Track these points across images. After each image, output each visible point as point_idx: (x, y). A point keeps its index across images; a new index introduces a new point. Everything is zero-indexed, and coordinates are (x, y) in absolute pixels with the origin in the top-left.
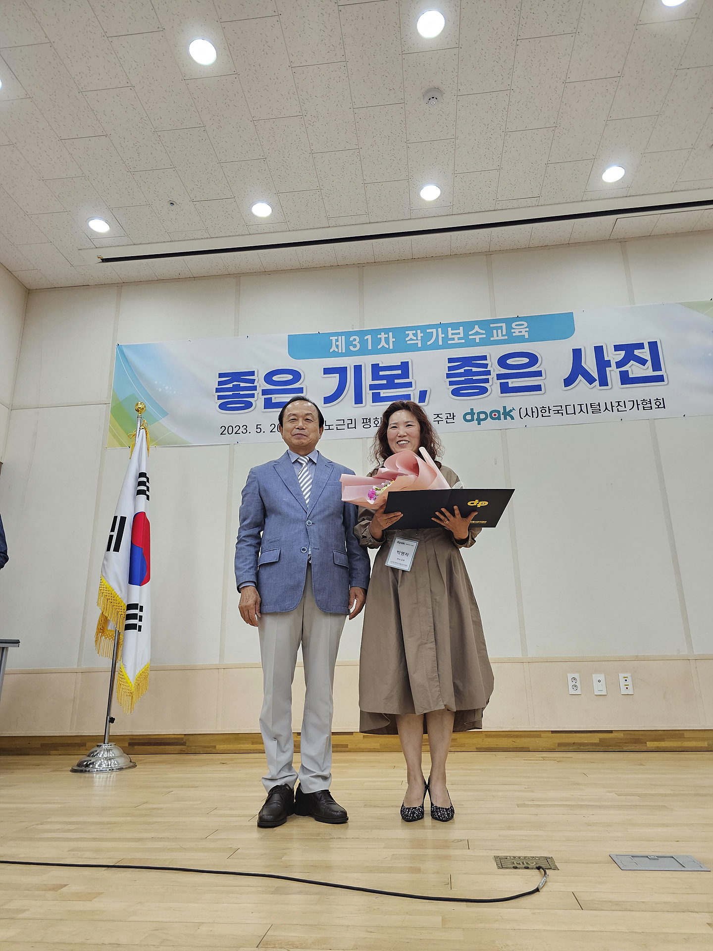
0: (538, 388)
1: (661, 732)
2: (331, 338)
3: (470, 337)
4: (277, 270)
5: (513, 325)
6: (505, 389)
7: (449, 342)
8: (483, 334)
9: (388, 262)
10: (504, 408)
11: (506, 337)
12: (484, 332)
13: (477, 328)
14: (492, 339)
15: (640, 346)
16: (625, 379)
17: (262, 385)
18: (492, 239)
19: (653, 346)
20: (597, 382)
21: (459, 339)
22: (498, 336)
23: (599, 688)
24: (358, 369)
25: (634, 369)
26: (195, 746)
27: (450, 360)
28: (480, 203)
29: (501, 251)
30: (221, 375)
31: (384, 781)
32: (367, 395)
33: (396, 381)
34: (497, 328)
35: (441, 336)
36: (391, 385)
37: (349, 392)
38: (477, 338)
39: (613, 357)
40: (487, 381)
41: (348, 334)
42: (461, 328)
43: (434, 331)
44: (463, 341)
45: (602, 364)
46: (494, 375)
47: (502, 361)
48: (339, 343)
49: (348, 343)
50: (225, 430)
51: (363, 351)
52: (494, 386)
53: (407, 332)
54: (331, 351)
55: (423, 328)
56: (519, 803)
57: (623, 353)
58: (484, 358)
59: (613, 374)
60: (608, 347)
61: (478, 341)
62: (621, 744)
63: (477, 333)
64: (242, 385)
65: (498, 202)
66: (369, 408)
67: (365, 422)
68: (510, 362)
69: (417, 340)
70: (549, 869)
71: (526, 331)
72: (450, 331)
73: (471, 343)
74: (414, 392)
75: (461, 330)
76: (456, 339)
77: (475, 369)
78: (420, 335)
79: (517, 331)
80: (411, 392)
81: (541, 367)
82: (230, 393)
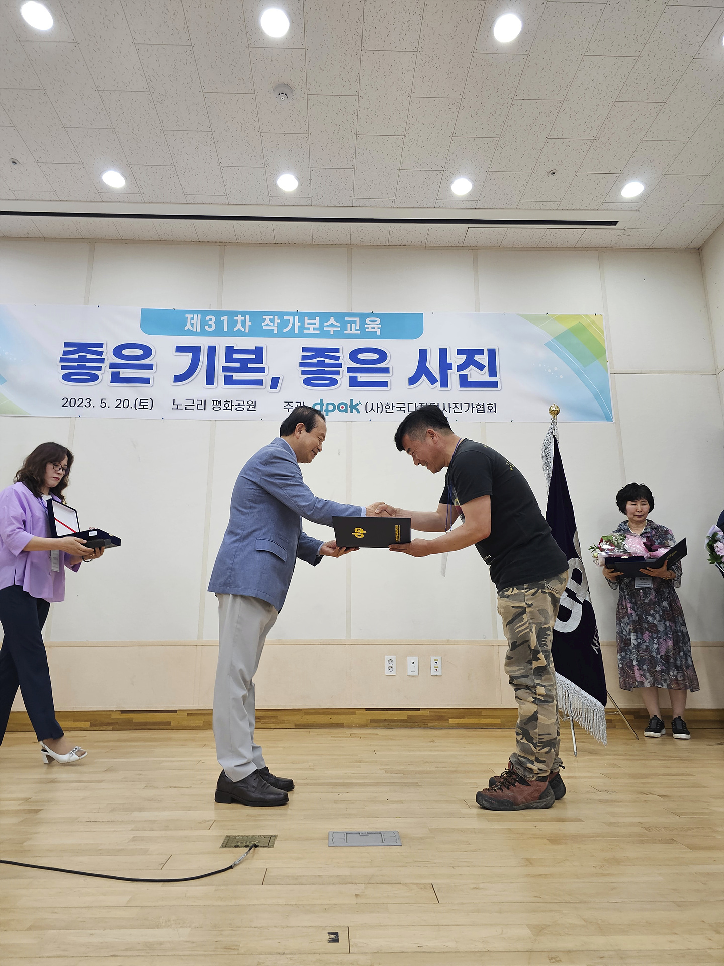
0: (384, 384)
1: (462, 711)
2: (186, 316)
3: (325, 328)
5: (367, 321)
6: (354, 383)
7: (305, 331)
8: (338, 326)
9: (249, 244)
10: (352, 401)
11: (359, 332)
12: (339, 324)
13: (332, 320)
14: (346, 332)
15: (480, 352)
16: (464, 382)
17: (109, 358)
18: (352, 233)
19: (492, 353)
20: (439, 382)
21: (314, 329)
22: (351, 330)
23: (412, 670)
24: (212, 350)
27: (304, 350)
28: (338, 198)
29: (362, 246)
30: (67, 345)
32: (219, 377)
33: (250, 365)
34: (351, 322)
35: (297, 324)
36: (244, 368)
37: (201, 371)
38: (332, 329)
39: (456, 360)
40: (338, 373)
41: (204, 314)
42: (317, 318)
43: (291, 318)
44: (318, 332)
45: (445, 366)
46: (344, 368)
47: (354, 355)
48: (194, 322)
49: (204, 323)
50: (67, 402)
51: (219, 332)
52: (344, 378)
53: (264, 317)
54: (186, 328)
55: (280, 315)
57: (465, 357)
58: (337, 350)
59: (454, 376)
60: (452, 350)
61: (332, 333)
62: (426, 721)
63: (332, 325)
64: (89, 356)
65: (355, 199)
66: (220, 390)
67: (215, 404)
68: (361, 356)
69: (273, 325)
70: (264, 847)
71: (378, 328)
72: (306, 320)
73: (325, 334)
74: (267, 378)
75: (317, 320)
76: (312, 329)
77: (327, 361)
78: (276, 321)
79: (370, 327)
80: (264, 377)
81: (389, 364)
82: (76, 364)
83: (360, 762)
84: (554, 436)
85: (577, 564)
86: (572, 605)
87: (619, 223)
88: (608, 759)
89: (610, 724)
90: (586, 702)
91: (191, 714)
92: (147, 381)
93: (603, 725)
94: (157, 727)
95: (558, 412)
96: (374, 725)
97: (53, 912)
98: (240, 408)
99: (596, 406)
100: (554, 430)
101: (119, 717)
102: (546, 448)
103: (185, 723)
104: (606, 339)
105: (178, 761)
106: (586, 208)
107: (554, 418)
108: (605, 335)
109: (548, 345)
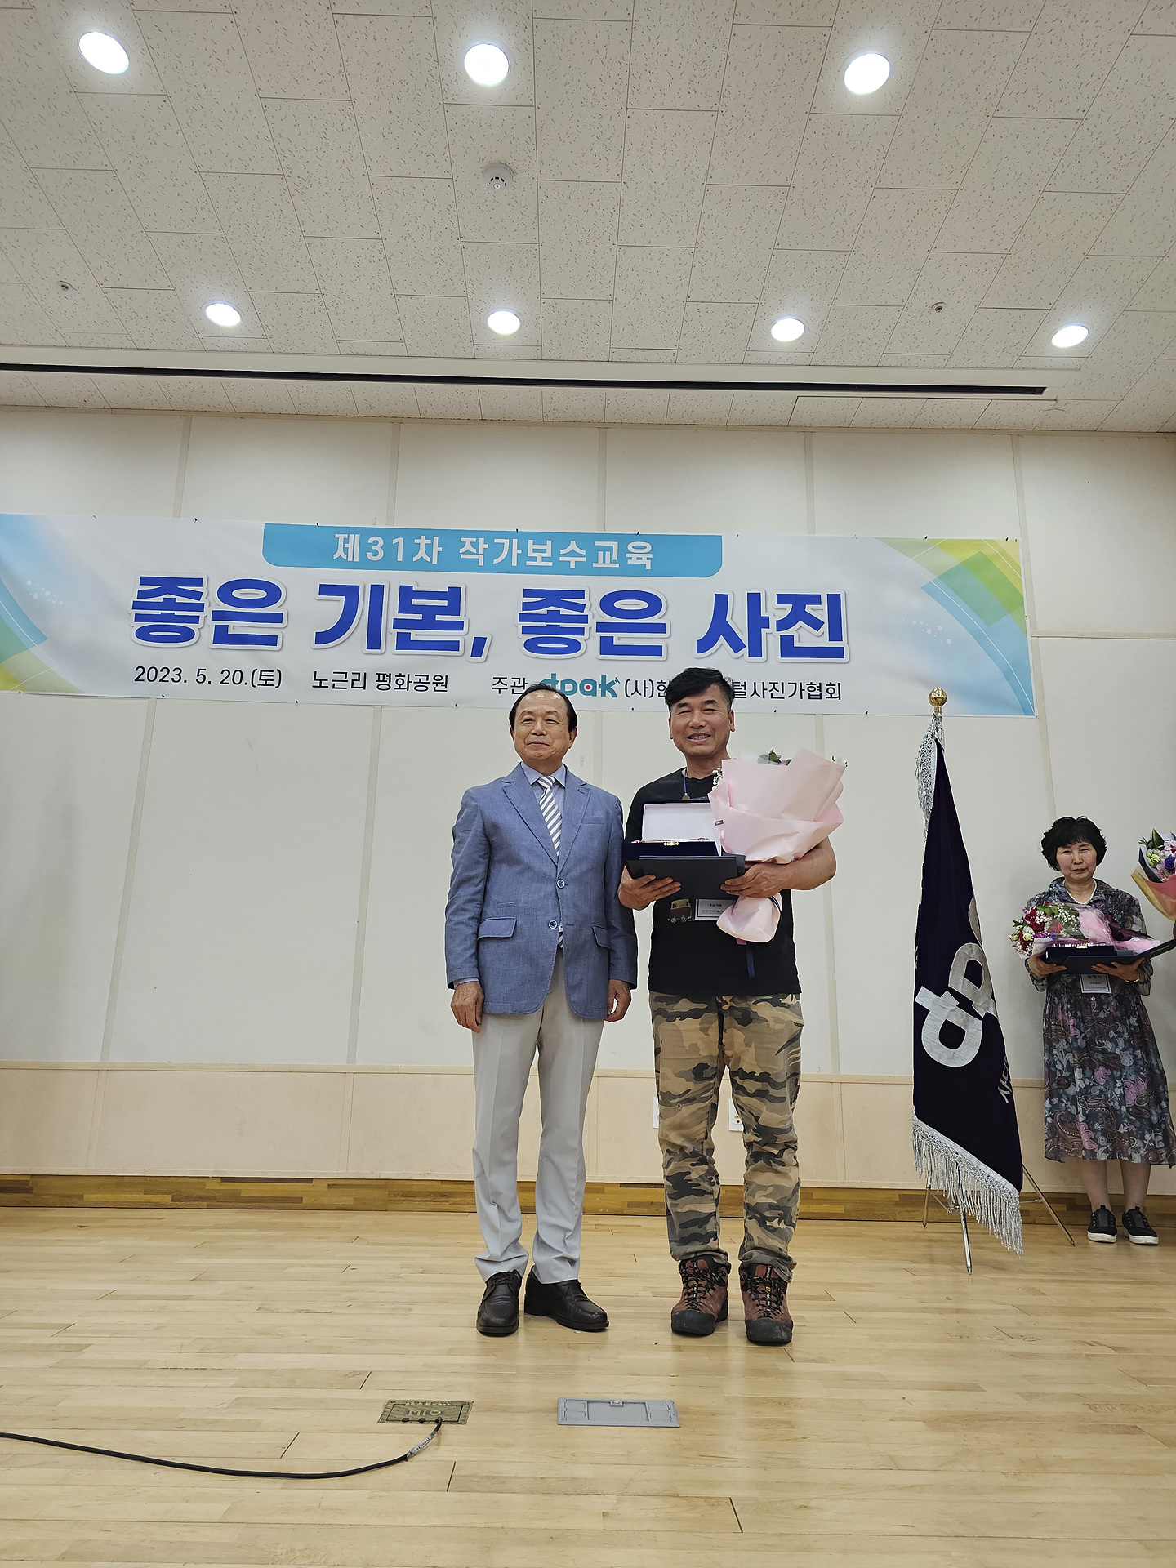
0: (656, 651)
2: (337, 536)
3: (562, 559)
5: (630, 547)
6: (607, 647)
7: (528, 563)
8: (582, 556)
9: (441, 421)
10: (604, 677)
11: (617, 565)
12: (584, 553)
13: (573, 546)
14: (595, 565)
15: (816, 599)
16: (788, 649)
17: (213, 603)
18: (607, 404)
19: (834, 601)
20: (747, 649)
21: (544, 559)
22: (604, 562)
24: (377, 591)
25: (804, 636)
26: (47, 1195)
27: (528, 593)
28: (585, 347)
29: (622, 425)
30: (144, 581)
32: (389, 635)
33: (439, 618)
34: (604, 549)
35: (516, 551)
36: (429, 623)
37: (360, 626)
38: (573, 560)
39: (774, 612)
40: (581, 631)
41: (366, 532)
42: (549, 542)
43: (506, 542)
44: (551, 564)
45: (757, 622)
46: (592, 624)
47: (607, 603)
48: (349, 546)
49: (365, 547)
50: (143, 674)
51: (388, 563)
52: (591, 641)
53: (463, 540)
54: (335, 556)
55: (489, 535)
57: (790, 607)
58: (581, 594)
59: (771, 639)
60: (768, 596)
61: (573, 565)
63: (573, 554)
64: (179, 599)
65: (614, 350)
66: (390, 657)
67: (381, 679)
68: (620, 604)
69: (477, 553)
70: (450, 1422)
71: (648, 559)
72: (531, 545)
73: (564, 569)
74: (465, 638)
75: (549, 546)
76: (539, 559)
77: (564, 611)
78: (483, 546)
79: (634, 557)
80: (461, 637)
81: (665, 617)
82: (159, 612)
83: (611, 1275)
84: (936, 740)
85: (974, 953)
86: (966, 1022)
87: (1046, 390)
88: (1025, 1280)
89: (1029, 1218)
90: (989, 1183)
91: (335, 1185)
92: (271, 640)
93: (1016, 1221)
94: (279, 1205)
95: (944, 701)
96: (634, 1210)
97: (102, 1530)
98: (421, 685)
99: (1005, 689)
100: (937, 730)
101: (218, 1187)
102: (923, 761)
103: (325, 1200)
104: (1023, 579)
105: (314, 1266)
106: (993, 366)
107: (938, 710)
108: (1023, 574)
109: (927, 589)
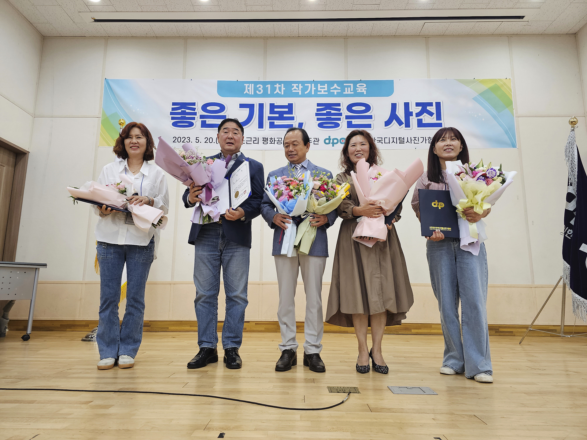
0: (369, 126)
1: (420, 325)
2: (245, 85)
3: (331, 91)
4: (211, 36)
5: (358, 85)
6: (350, 125)
7: (318, 93)
8: (339, 90)
9: (282, 37)
11: (353, 93)
12: (340, 88)
13: (335, 86)
14: (344, 93)
15: (431, 104)
16: (420, 124)
17: (200, 112)
18: (349, 28)
19: (438, 105)
20: (404, 124)
21: (324, 91)
22: (348, 92)
24: (261, 106)
26: (156, 327)
27: (318, 105)
28: (343, 4)
29: (354, 37)
30: (174, 104)
31: (267, 348)
32: (266, 123)
33: (285, 115)
34: (348, 87)
35: (313, 89)
36: (281, 118)
37: (256, 119)
38: (335, 92)
39: (415, 109)
40: (339, 119)
41: (256, 83)
42: (326, 85)
43: (309, 85)
44: (327, 93)
45: (408, 114)
46: (344, 116)
47: (349, 108)
48: (250, 88)
49: (256, 89)
50: (176, 140)
51: (265, 95)
52: (343, 123)
53: (293, 85)
54: (245, 93)
55: (303, 83)
56: (341, 360)
57: (420, 108)
58: (339, 105)
59: (413, 120)
60: (412, 103)
61: (335, 94)
62: (398, 331)
63: (335, 89)
64: (187, 111)
65: (354, 5)
66: (267, 131)
67: (264, 140)
68: (354, 108)
69: (299, 90)
70: (354, 393)
71: (365, 90)
72: (319, 86)
73: (331, 95)
76: (323, 91)
77: (333, 112)
78: (301, 87)
79: (359, 89)
80: (294, 123)
81: (372, 113)
82: (180, 116)
87: (524, 18)
91: (258, 323)
99: (506, 138)
104: (512, 94)
106: (505, 7)
108: (512, 92)
109: (475, 99)
